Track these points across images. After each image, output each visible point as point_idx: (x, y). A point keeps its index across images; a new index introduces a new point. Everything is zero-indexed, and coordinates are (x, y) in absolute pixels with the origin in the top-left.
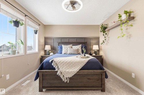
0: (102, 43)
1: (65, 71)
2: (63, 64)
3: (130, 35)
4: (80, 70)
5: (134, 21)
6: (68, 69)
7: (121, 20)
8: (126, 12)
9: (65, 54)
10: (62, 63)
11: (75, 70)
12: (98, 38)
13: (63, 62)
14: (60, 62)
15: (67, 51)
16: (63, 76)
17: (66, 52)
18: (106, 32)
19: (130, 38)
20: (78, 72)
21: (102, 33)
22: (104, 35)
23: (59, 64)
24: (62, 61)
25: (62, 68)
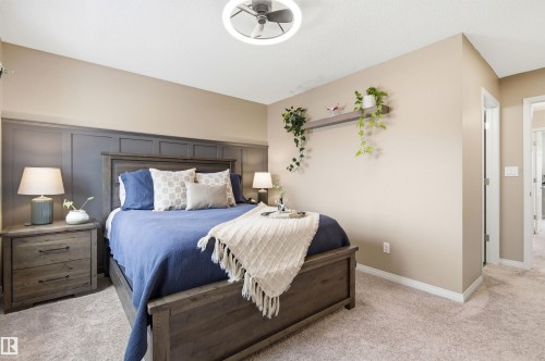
0: (292, 166)
1: (268, 274)
2: (253, 249)
3: (378, 150)
4: (306, 258)
5: (389, 116)
6: (275, 262)
7: (362, 110)
8: (372, 91)
9: (171, 208)
10: (251, 244)
11: (294, 261)
12: (264, 149)
13: (255, 239)
14: (241, 242)
15: (184, 196)
16: (264, 294)
17: (178, 202)
18: (305, 135)
19: (377, 157)
20: (303, 267)
21: (292, 134)
22: (296, 141)
23: (241, 250)
24: (249, 238)
25: (256, 264)
